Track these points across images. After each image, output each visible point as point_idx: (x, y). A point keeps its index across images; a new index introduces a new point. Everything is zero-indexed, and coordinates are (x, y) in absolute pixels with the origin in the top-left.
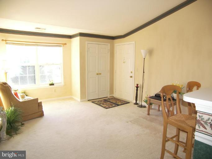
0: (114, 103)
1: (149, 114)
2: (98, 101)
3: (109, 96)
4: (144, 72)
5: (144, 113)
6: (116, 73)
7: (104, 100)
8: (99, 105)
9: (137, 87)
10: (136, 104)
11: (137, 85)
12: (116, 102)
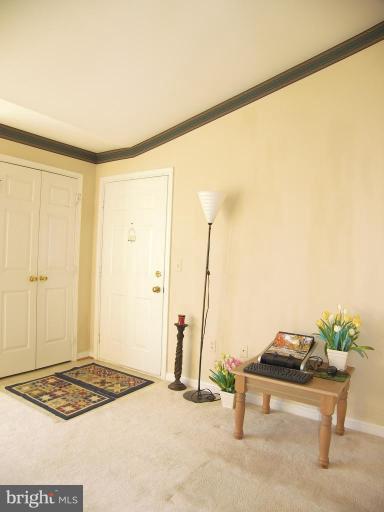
0: (96, 389)
1: (240, 436)
2: (33, 383)
3: (75, 356)
4: (208, 273)
5: (218, 427)
6: (100, 277)
7: (57, 375)
8: (36, 401)
9: (181, 327)
10: (178, 386)
11: (182, 318)
12: (103, 383)
